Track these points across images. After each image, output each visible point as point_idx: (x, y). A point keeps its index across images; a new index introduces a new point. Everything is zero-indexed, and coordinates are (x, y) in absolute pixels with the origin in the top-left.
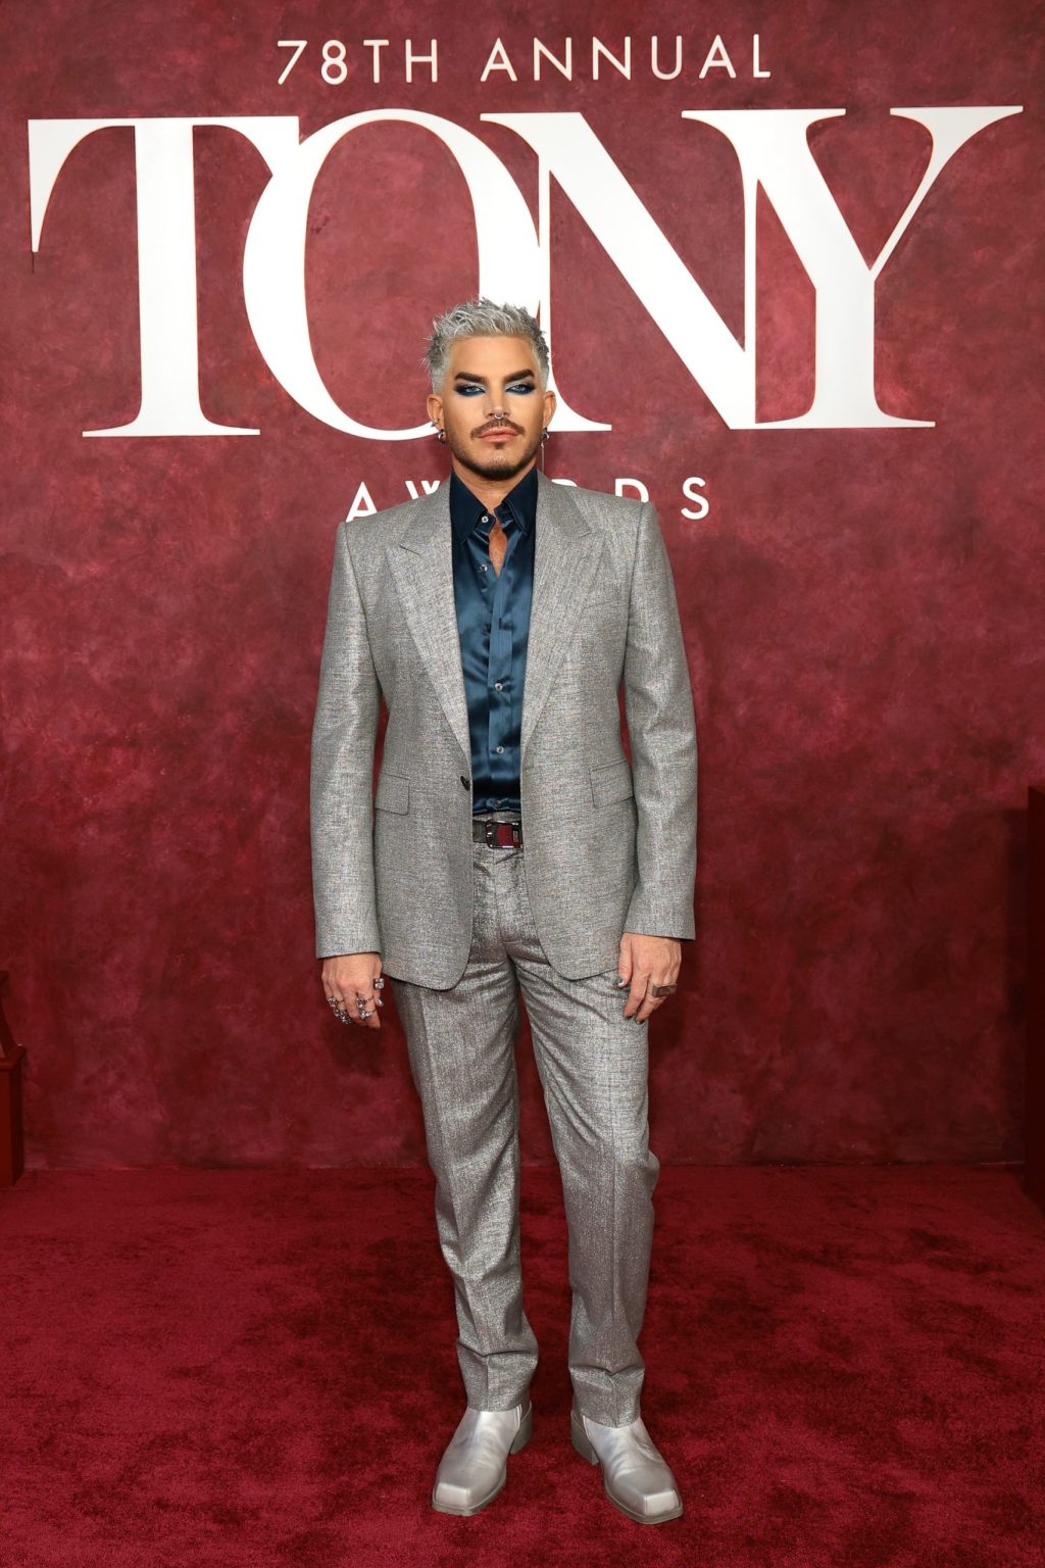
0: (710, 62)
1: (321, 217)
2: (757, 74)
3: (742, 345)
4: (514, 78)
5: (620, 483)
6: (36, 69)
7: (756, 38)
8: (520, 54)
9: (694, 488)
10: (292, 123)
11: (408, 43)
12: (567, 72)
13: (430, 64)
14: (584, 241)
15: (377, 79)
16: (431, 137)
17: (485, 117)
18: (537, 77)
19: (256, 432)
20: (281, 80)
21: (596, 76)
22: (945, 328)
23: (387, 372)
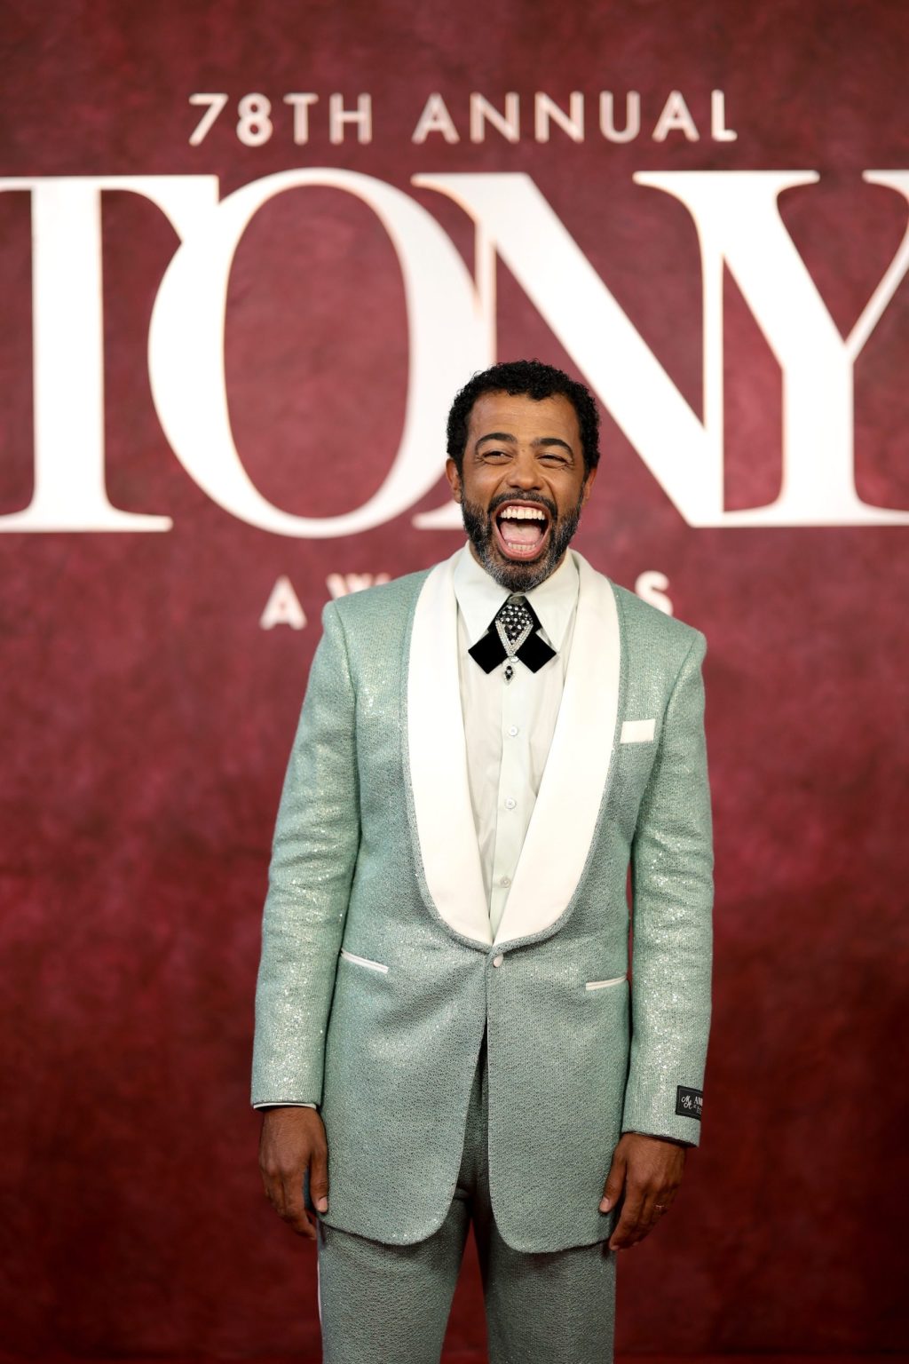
0: (667, 122)
1: (240, 287)
2: (719, 132)
4: (452, 137)
7: (719, 99)
8: (459, 111)
9: (652, 588)
10: (210, 183)
11: (337, 99)
12: (511, 130)
13: (360, 123)
15: (301, 137)
18: (478, 135)
20: (196, 139)
21: (542, 135)
23: (311, 459)
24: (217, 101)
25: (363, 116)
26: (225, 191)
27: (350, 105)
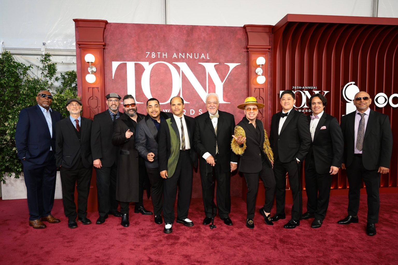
0: (202, 57)
1: (152, 75)
2: (208, 58)
3: (206, 92)
4: (177, 58)
5: (191, 110)
6: (113, 55)
7: (208, 54)
8: (178, 55)
9: (200, 111)
10: (148, 63)
11: (163, 53)
12: (184, 57)
13: (166, 56)
14: (186, 79)
15: (159, 57)
16: (166, 65)
17: (173, 63)
18: (180, 58)
19: (143, 103)
20: (146, 57)
21: (187, 58)
22: (232, 91)
23: (161, 95)
24: (149, 53)
25: (166, 55)
26: (150, 64)
27: (165, 54)
